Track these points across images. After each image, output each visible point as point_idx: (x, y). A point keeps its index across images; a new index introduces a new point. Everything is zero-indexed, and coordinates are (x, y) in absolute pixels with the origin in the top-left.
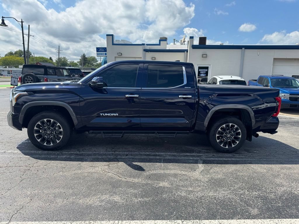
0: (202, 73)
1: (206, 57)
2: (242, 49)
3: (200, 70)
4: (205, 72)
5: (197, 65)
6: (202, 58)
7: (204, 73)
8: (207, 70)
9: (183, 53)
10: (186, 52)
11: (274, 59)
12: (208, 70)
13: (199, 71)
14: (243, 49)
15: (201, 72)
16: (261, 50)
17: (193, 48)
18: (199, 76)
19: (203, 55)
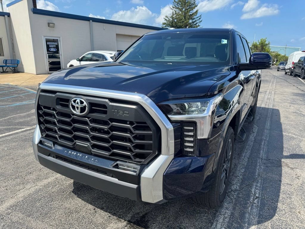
0: (51, 48)
1: (54, 27)
3: (48, 43)
4: (55, 46)
5: (44, 36)
6: (49, 28)
7: (54, 47)
8: (56, 44)
11: (117, 35)
12: (58, 44)
13: (48, 44)
14: (91, 21)
15: (50, 46)
16: (105, 24)
17: (33, 13)
18: (48, 50)
19: (49, 24)
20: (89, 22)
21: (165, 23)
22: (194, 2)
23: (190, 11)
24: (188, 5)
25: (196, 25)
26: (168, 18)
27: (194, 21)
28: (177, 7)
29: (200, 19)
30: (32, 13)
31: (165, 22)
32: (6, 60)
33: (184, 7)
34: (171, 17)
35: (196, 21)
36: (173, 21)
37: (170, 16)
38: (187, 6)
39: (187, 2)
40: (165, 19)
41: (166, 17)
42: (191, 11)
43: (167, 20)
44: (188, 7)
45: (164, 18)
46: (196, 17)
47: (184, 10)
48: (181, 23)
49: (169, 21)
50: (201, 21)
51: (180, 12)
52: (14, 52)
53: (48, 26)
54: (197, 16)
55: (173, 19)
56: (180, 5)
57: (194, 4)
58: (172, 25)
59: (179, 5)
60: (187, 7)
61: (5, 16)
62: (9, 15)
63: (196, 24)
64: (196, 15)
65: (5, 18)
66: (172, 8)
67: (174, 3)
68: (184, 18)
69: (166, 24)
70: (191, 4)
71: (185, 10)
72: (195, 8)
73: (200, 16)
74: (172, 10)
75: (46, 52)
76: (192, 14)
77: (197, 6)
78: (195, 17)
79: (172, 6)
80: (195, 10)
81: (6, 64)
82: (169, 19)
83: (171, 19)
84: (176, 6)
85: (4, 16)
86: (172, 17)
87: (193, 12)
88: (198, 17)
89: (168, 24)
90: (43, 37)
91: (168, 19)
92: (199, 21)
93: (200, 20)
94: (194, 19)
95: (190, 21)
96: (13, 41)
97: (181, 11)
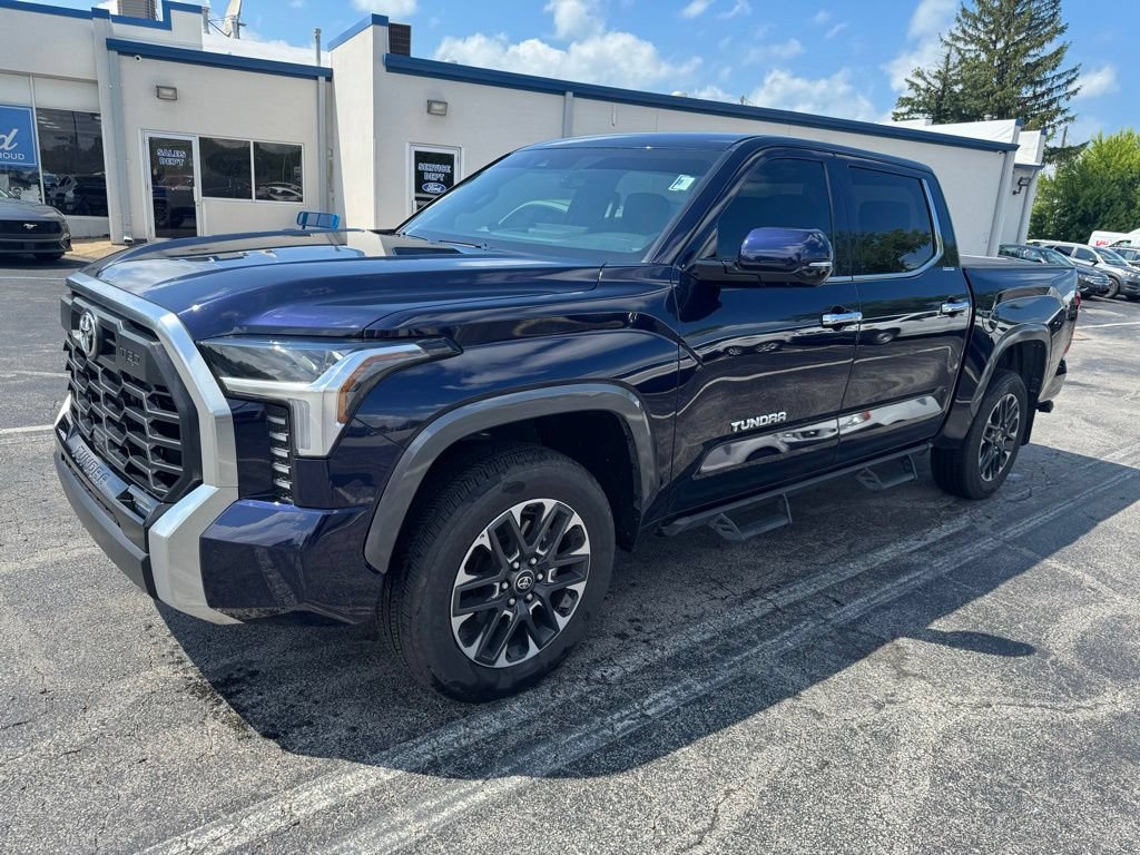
0: (429, 181)
1: (443, 114)
2: (563, 93)
3: (422, 167)
4: (441, 177)
5: (412, 144)
6: (429, 116)
7: (439, 181)
8: (447, 169)
9: (311, 83)
10: (322, 79)
12: (452, 169)
13: (419, 168)
14: (570, 94)
15: (427, 177)
16: (619, 105)
17: (387, 71)
18: (418, 188)
19: (430, 103)
20: (561, 97)
21: (909, 99)
22: (1055, 13)
23: (1028, 49)
24: (1023, 26)
25: (1047, 106)
26: (925, 79)
27: (1039, 90)
28: (970, 36)
29: (1069, 82)
30: (384, 69)
31: (911, 94)
32: (306, 214)
33: (1004, 34)
34: (935, 77)
35: (1050, 90)
36: (943, 91)
37: (934, 70)
38: (1016, 29)
39: (1019, 14)
40: (912, 84)
41: (919, 74)
42: (1032, 52)
43: (918, 86)
44: (1024, 34)
45: (907, 80)
46: (1053, 74)
47: (1000, 45)
48: (977, 98)
49: (927, 90)
50: (1075, 92)
51: (983, 57)
52: (332, 191)
53: (426, 109)
54: (1059, 70)
55: (944, 85)
56: (985, 25)
57: (1051, 22)
58: (939, 106)
59: (980, 26)
60: (1018, 33)
61: (320, 78)
62: (328, 75)
63: (1051, 102)
64: (1053, 69)
65: (318, 84)
66: (948, 38)
67: (959, 21)
68: (995, 80)
69: (913, 105)
70: (1034, 23)
71: (1007, 46)
72: (1051, 39)
73: (1074, 71)
74: (946, 49)
75: (413, 195)
76: (1037, 64)
77: (1062, 30)
78: (1049, 75)
79: (952, 35)
80: (1050, 48)
81: (304, 227)
82: (929, 83)
83: (938, 84)
84: (970, 31)
85: (316, 78)
86: (943, 77)
87: (1042, 55)
88: (1059, 77)
89: (919, 104)
90: (407, 145)
91: (923, 85)
92: (1062, 93)
93: (1071, 88)
94: (1041, 83)
95: (1027, 92)
96: (332, 156)
97: (987, 50)
